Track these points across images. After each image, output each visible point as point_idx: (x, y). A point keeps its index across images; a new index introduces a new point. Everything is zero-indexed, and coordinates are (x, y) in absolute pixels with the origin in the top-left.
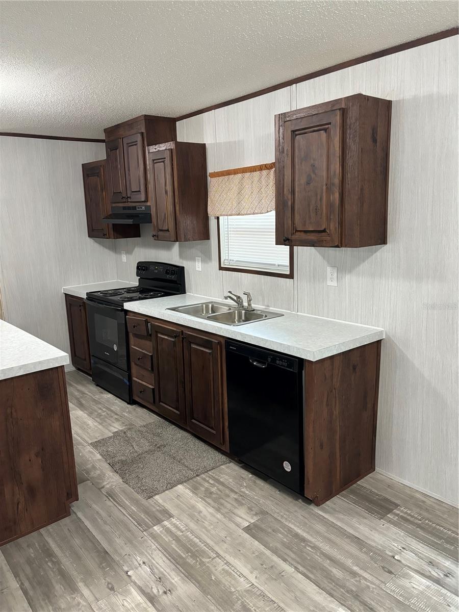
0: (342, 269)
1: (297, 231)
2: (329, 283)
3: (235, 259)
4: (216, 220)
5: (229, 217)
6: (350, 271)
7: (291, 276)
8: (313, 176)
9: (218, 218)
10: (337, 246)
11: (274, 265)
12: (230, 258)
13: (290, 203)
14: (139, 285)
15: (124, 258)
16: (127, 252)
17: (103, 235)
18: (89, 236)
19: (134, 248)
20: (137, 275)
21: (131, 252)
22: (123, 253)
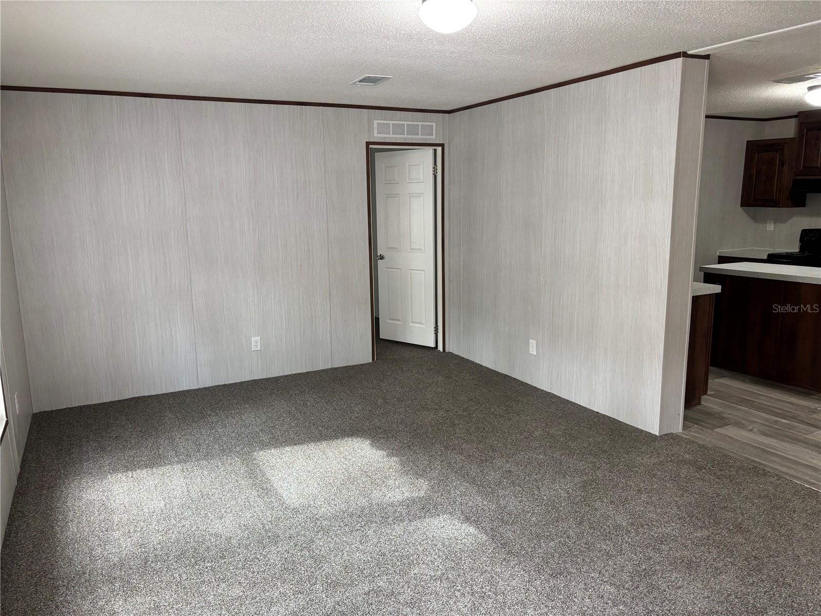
14: (800, 251)
15: (770, 227)
16: (776, 221)
17: (774, 204)
18: (742, 205)
19: (792, 216)
20: (800, 241)
21: (784, 222)
22: (770, 222)
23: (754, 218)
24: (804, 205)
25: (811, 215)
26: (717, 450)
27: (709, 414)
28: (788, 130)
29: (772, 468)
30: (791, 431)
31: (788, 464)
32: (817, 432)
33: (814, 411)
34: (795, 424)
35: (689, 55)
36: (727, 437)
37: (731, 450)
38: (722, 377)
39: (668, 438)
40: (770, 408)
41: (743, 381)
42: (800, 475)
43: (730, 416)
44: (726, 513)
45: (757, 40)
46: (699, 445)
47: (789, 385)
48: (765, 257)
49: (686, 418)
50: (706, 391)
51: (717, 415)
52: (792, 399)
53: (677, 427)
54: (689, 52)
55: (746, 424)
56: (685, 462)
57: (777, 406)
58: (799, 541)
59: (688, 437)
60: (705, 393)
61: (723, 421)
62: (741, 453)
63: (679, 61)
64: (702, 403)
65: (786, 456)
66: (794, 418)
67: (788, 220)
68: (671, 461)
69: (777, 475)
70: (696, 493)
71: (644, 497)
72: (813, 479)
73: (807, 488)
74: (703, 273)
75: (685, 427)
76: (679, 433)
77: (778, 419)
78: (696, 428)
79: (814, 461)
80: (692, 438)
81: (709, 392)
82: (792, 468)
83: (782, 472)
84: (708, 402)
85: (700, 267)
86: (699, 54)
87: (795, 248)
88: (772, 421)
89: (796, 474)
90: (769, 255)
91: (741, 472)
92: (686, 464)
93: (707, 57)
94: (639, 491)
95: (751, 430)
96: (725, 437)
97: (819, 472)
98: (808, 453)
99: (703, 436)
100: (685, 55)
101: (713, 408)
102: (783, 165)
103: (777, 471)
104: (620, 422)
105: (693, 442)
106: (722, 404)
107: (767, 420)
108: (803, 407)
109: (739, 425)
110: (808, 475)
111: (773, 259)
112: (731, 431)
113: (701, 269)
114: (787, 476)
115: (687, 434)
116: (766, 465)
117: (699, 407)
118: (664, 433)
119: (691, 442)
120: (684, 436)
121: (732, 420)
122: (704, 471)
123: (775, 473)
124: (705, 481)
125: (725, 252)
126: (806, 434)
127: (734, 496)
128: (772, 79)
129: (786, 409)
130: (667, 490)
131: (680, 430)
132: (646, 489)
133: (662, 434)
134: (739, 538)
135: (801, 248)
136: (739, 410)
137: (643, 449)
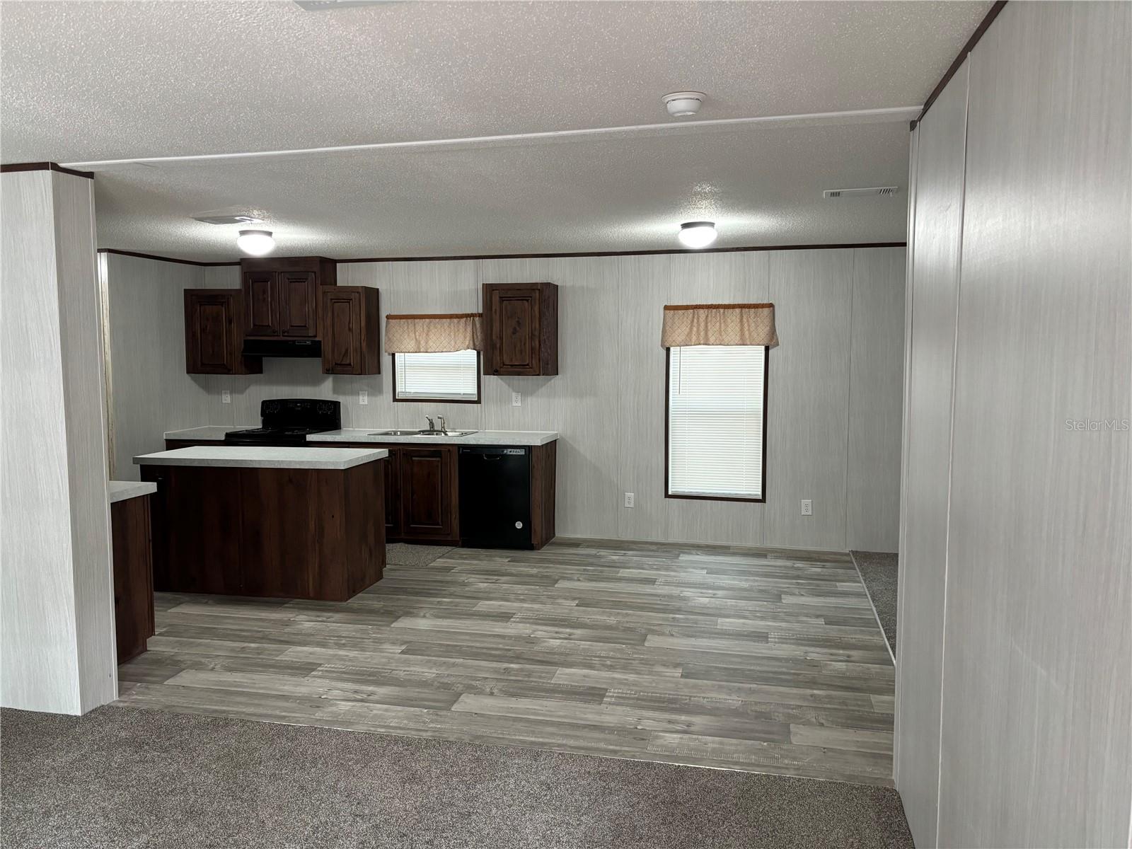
0: (525, 393)
1: (504, 365)
2: (514, 404)
3: (413, 391)
4: (391, 357)
5: (406, 354)
6: (532, 395)
7: (478, 402)
8: (518, 329)
9: (393, 355)
10: (538, 375)
11: (460, 394)
12: (407, 390)
13: (498, 346)
14: (262, 428)
15: (227, 398)
16: (233, 391)
17: (226, 370)
18: (188, 372)
19: (249, 386)
20: (262, 415)
21: (241, 392)
22: (225, 393)
23: (207, 388)
24: (260, 372)
25: (271, 382)
26: (166, 710)
27: (159, 662)
28: (231, 280)
29: (237, 713)
30: (261, 656)
31: (256, 702)
32: (290, 650)
33: (287, 623)
34: (266, 645)
35: (61, 168)
36: (181, 688)
37: (185, 705)
38: (179, 604)
39: (97, 716)
40: (238, 633)
41: (206, 603)
42: (270, 712)
43: (186, 657)
44: (173, 799)
45: (150, 164)
46: (141, 712)
47: (260, 596)
48: (223, 438)
49: (121, 678)
50: (153, 630)
51: (168, 662)
52: (263, 614)
53: (110, 693)
54: (62, 165)
55: (206, 662)
56: (120, 743)
57: (246, 628)
58: (265, 800)
59: (126, 704)
60: (152, 633)
61: (175, 666)
62: (199, 704)
63: (48, 173)
64: (148, 649)
65: (255, 691)
66: (265, 638)
67: (246, 389)
68: (98, 749)
69: (242, 721)
70: (133, 786)
71: (53, 821)
72: (285, 712)
73: (277, 725)
74: (139, 466)
75: (121, 691)
76: (114, 702)
77: (246, 645)
78: (140, 687)
79: (286, 688)
80: (133, 705)
81: (157, 631)
82: (260, 705)
83: (249, 714)
84: (158, 645)
85: (134, 458)
86: (75, 169)
87: (256, 424)
88: (239, 650)
89: (265, 712)
90: (227, 435)
91: (196, 731)
92: (121, 746)
93: (90, 175)
94: (47, 814)
95: (213, 669)
96: (178, 688)
97: (291, 700)
98: (279, 680)
99: (150, 697)
100: (55, 167)
101: (164, 652)
102: (230, 322)
103: (243, 715)
104: (20, 711)
105: (134, 709)
106: (177, 642)
107: (233, 650)
108: (275, 622)
109: (197, 666)
110: (279, 708)
111: (233, 439)
112: (187, 678)
113: (136, 461)
114: (254, 718)
115: (126, 700)
116: (228, 712)
117: (144, 656)
118: (91, 709)
119: (130, 711)
120: (121, 705)
121: (189, 662)
122: (146, 747)
123: (240, 718)
124: (147, 762)
125: (174, 434)
126: (277, 656)
127: (185, 769)
128: (191, 216)
129: (256, 628)
130: (91, 796)
131: (116, 698)
132: (57, 806)
133: (87, 711)
134: (191, 828)
135: (264, 422)
136: (200, 645)
137: (56, 744)
